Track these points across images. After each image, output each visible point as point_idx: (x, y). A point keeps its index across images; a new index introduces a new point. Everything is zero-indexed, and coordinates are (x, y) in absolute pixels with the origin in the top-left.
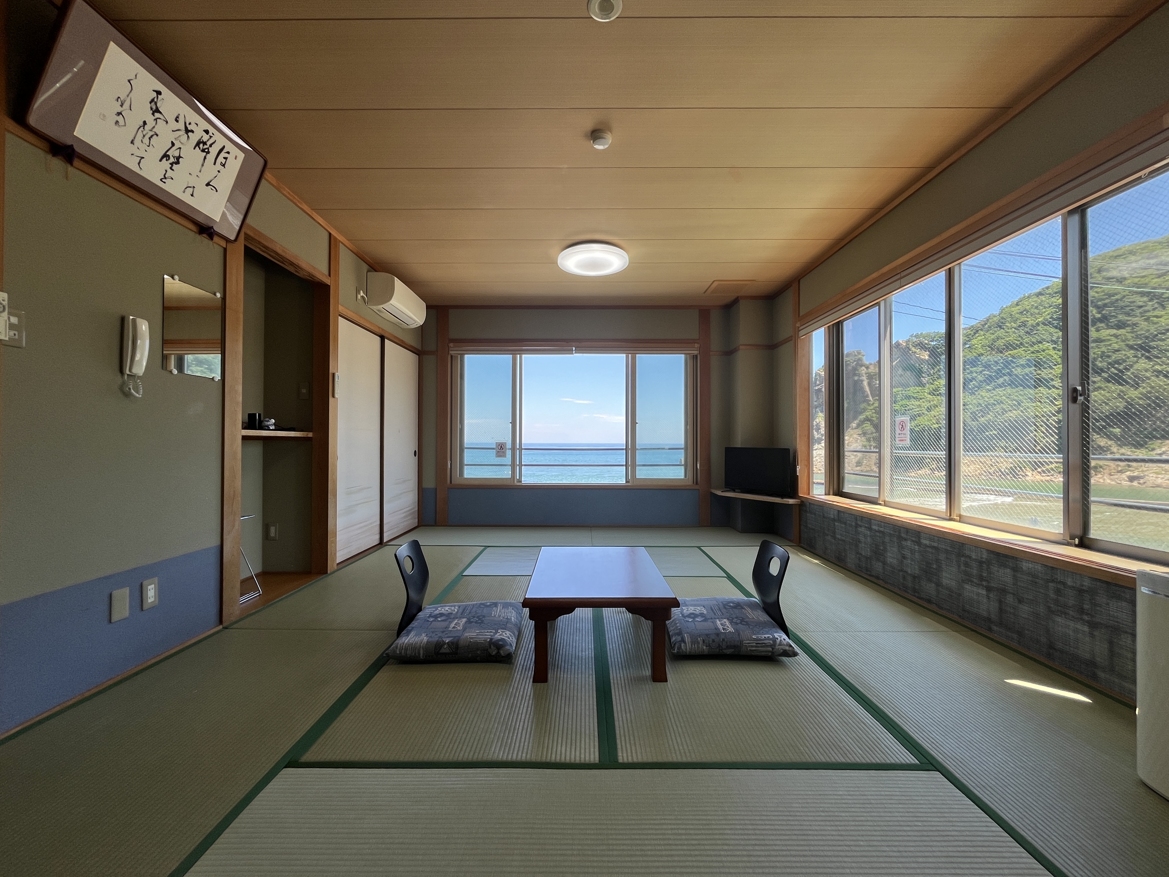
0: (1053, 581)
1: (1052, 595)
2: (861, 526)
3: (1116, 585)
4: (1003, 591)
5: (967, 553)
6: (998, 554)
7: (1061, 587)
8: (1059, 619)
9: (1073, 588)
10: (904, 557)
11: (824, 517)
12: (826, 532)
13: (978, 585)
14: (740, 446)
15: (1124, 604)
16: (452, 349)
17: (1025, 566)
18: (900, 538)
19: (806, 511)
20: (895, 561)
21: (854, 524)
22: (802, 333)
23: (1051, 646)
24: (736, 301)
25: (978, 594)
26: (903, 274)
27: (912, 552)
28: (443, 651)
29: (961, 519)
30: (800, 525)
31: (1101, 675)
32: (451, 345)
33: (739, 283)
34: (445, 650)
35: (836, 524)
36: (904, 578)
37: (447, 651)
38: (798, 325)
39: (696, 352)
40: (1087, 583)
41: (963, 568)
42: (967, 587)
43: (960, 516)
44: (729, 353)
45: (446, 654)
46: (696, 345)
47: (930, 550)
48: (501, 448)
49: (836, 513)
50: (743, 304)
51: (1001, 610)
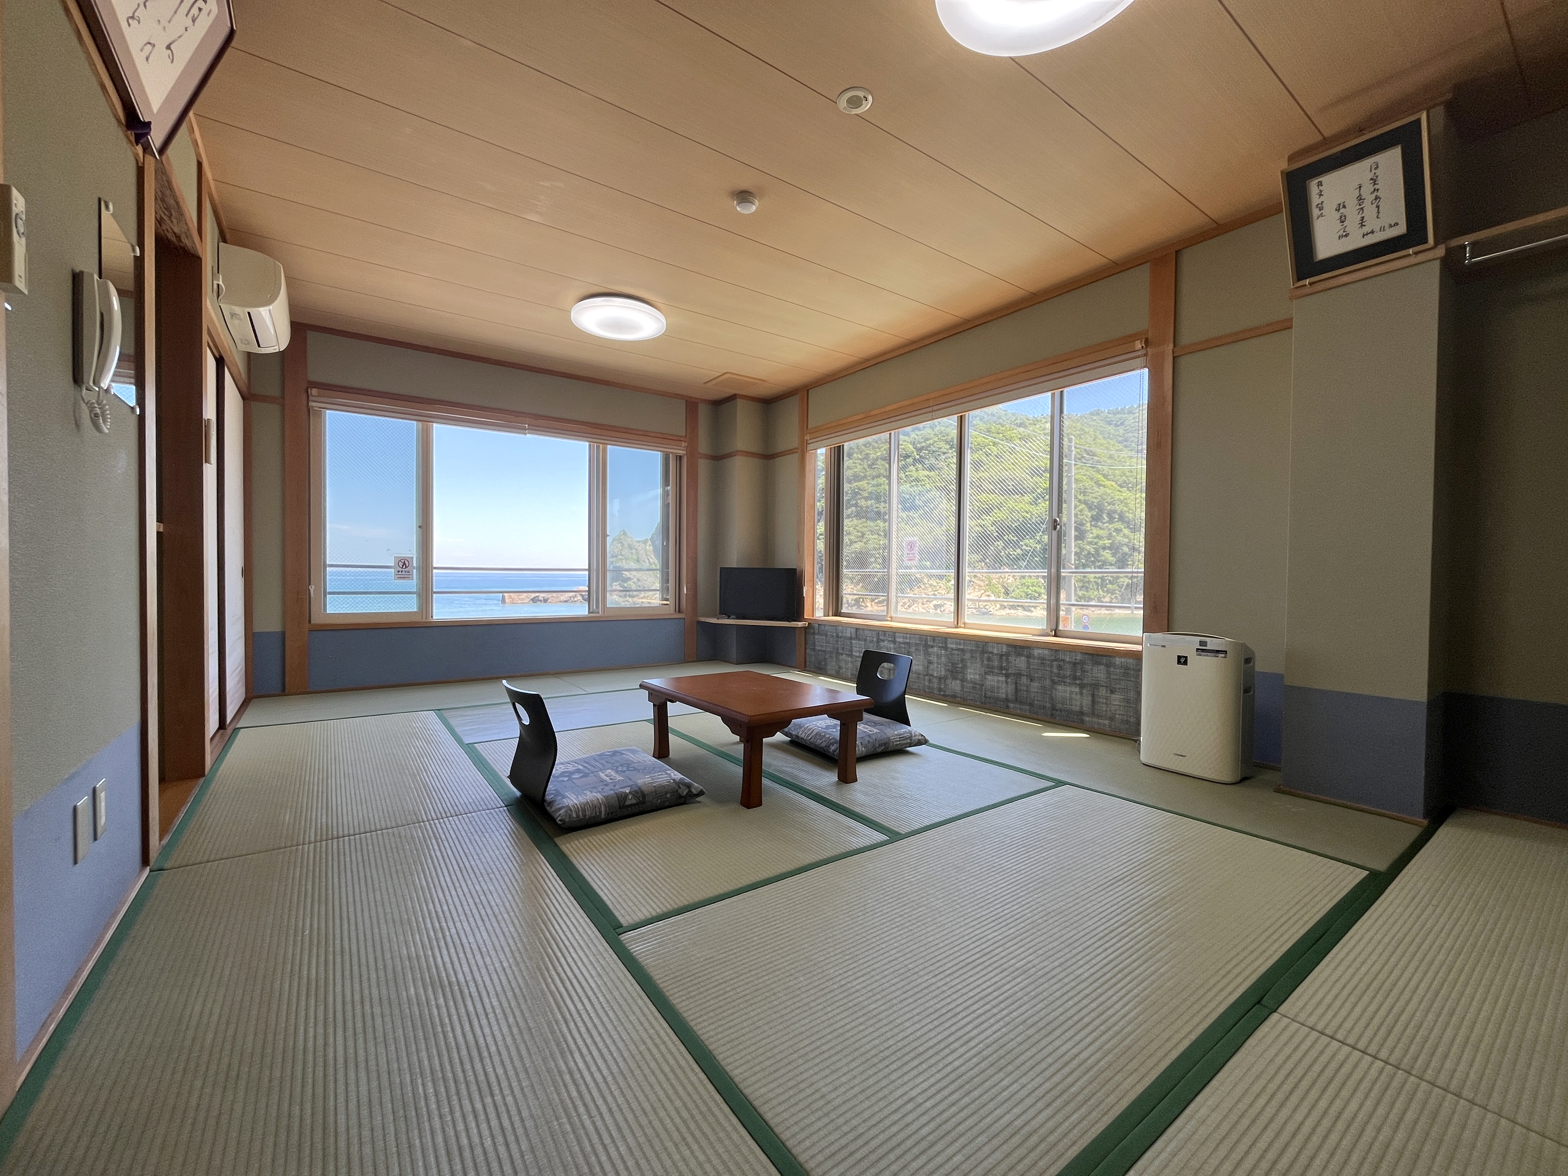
0: (1056, 660)
1: (1055, 670)
2: (883, 641)
3: (1098, 655)
4: (1019, 675)
5: (990, 650)
6: (1015, 647)
7: (1062, 663)
8: (1059, 687)
9: (1069, 662)
10: (930, 662)
11: (838, 637)
12: (840, 651)
13: (998, 674)
14: (735, 566)
15: (1102, 667)
16: (314, 399)
17: (1036, 652)
18: (927, 646)
19: (814, 633)
20: (921, 668)
21: (875, 639)
22: (810, 447)
23: (1053, 708)
24: (733, 398)
25: (998, 681)
26: (935, 408)
27: (939, 656)
28: (628, 803)
29: (966, 626)
30: (806, 648)
31: (1087, 719)
32: (314, 391)
33: (745, 379)
34: (631, 800)
35: (853, 642)
36: (930, 681)
37: (634, 801)
38: (807, 437)
39: (682, 452)
40: (1079, 657)
41: (986, 662)
42: (989, 677)
43: (965, 623)
44: (719, 458)
45: (631, 805)
46: (684, 444)
47: (956, 652)
48: (403, 564)
49: (853, 631)
50: (740, 403)
51: (1016, 690)
